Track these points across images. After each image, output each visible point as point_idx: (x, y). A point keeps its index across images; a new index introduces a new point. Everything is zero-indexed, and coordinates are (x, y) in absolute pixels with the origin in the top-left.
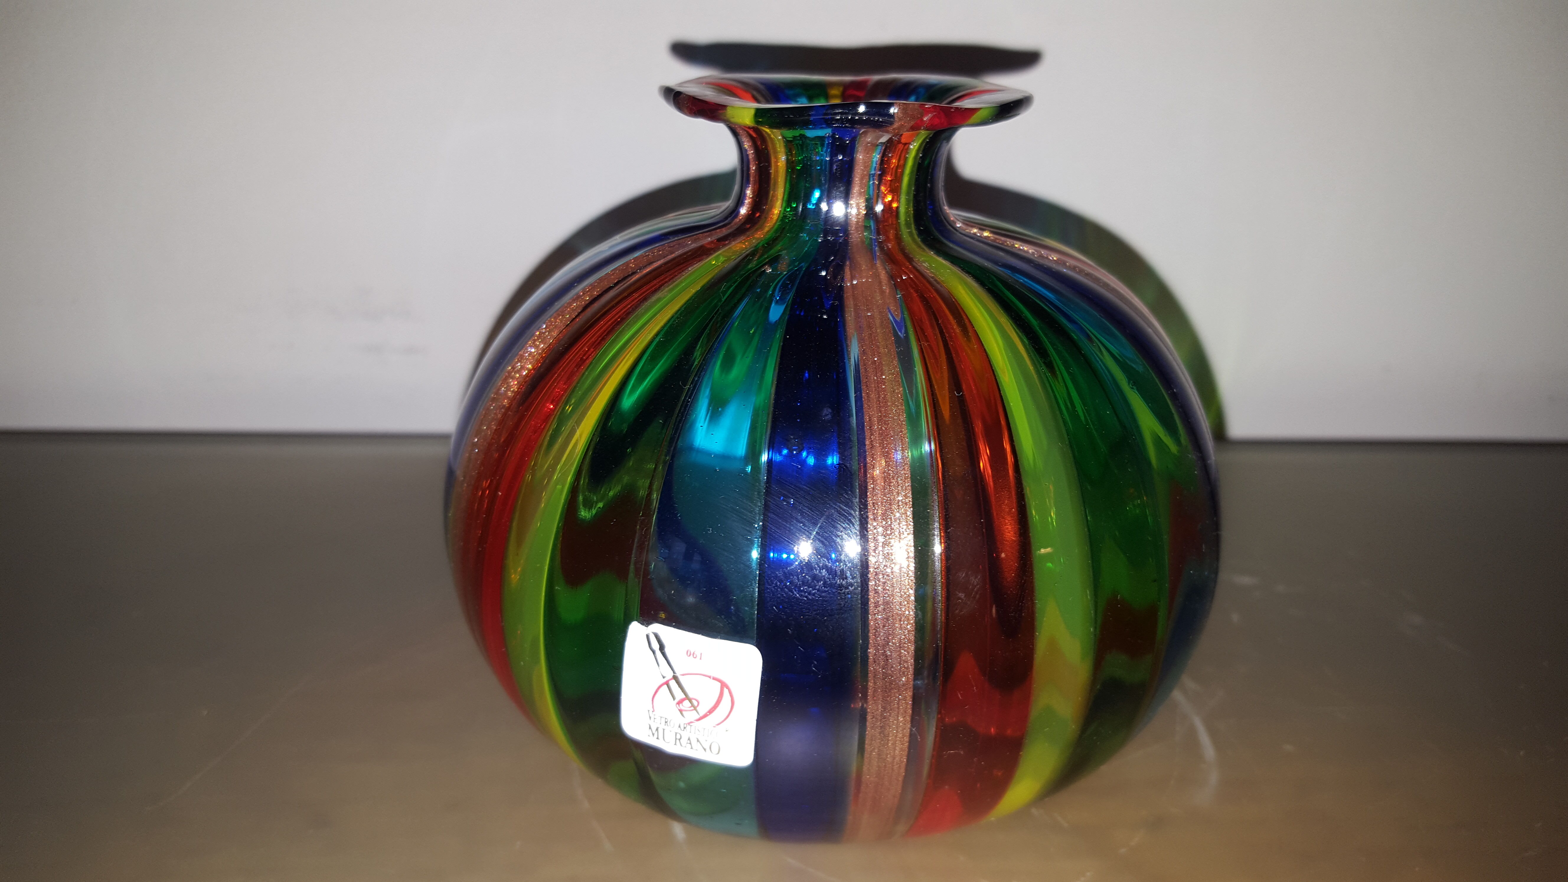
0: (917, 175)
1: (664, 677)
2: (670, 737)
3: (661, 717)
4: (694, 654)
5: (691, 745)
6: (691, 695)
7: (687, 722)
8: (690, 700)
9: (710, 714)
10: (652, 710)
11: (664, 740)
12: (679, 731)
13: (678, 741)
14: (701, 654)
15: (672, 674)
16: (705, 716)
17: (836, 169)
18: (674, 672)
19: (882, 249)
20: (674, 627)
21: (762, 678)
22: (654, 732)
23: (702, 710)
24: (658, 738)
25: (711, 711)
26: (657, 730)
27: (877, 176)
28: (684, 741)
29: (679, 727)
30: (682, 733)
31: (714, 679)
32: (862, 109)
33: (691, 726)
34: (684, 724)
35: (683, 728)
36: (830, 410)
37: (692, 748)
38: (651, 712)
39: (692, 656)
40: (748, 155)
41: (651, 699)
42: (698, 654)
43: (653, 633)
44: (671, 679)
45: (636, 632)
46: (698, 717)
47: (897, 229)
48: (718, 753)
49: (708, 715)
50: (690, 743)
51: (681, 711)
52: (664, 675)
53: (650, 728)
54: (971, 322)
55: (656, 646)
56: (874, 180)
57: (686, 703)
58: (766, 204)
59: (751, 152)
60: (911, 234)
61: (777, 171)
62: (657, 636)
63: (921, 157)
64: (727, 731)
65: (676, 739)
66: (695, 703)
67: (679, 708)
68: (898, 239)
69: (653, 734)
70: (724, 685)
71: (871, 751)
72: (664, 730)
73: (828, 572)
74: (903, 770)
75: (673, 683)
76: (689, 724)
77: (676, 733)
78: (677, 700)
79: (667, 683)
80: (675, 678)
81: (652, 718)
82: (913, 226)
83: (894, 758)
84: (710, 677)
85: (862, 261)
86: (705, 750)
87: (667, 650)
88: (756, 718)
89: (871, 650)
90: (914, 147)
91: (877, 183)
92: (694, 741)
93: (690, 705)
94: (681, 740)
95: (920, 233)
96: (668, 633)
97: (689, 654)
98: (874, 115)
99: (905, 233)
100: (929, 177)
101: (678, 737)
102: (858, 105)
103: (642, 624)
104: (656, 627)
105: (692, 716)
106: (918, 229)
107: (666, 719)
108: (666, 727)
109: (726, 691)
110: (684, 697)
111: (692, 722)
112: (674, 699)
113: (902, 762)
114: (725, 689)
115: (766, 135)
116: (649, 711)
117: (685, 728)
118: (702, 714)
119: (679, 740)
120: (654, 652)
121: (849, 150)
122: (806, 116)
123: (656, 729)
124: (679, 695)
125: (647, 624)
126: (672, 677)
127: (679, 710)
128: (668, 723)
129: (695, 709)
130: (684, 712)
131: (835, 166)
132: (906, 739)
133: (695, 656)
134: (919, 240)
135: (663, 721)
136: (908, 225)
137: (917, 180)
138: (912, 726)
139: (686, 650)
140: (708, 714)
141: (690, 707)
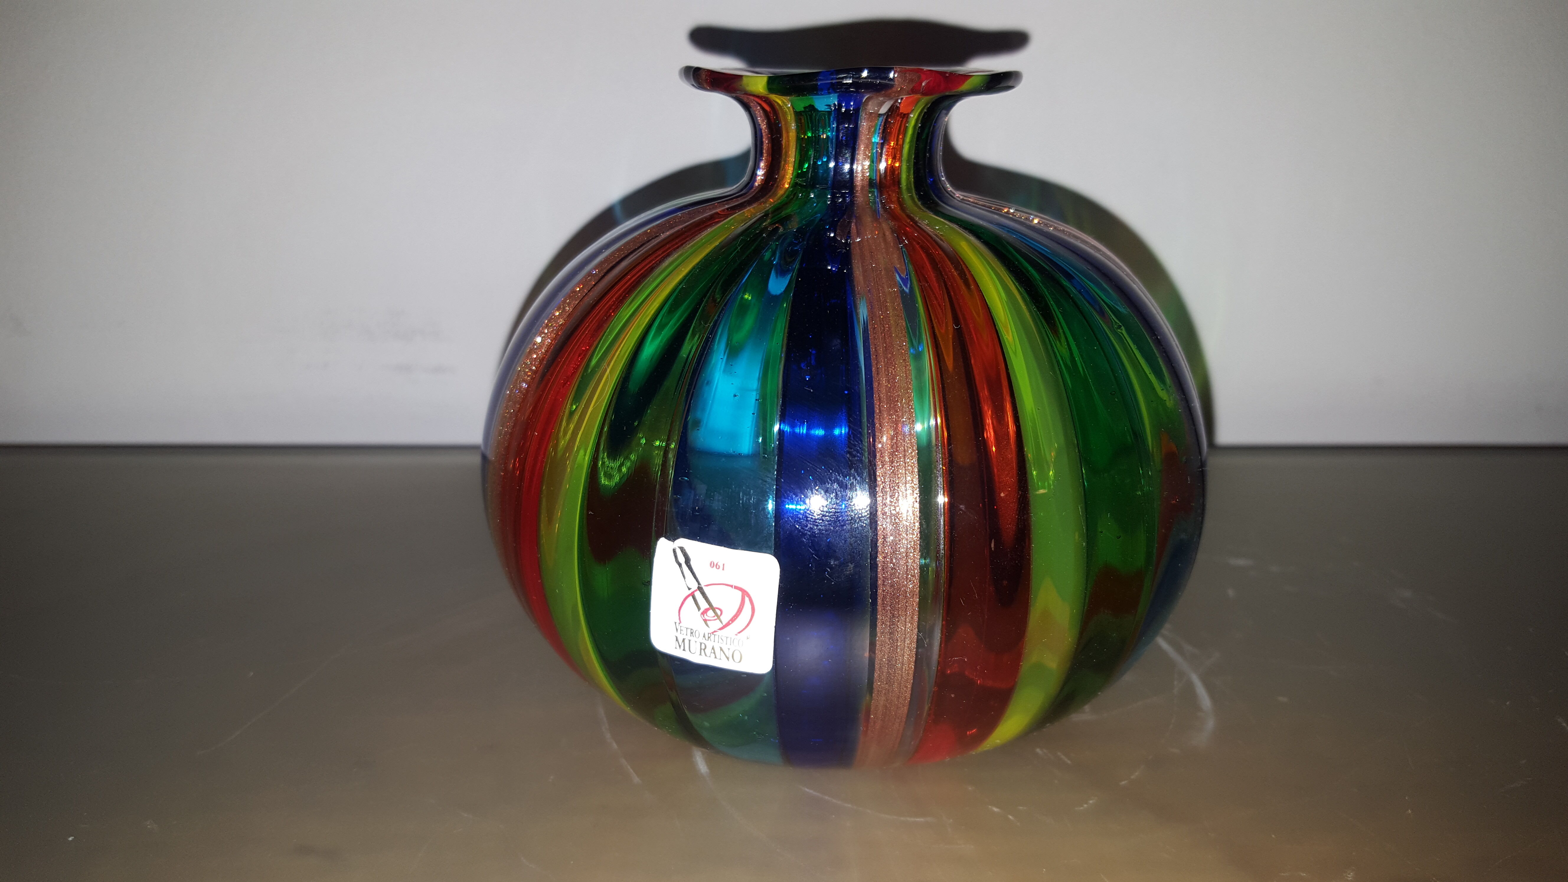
0: (916, 144)
1: (689, 589)
2: (695, 647)
3: (687, 628)
4: (717, 564)
5: (715, 654)
6: (715, 605)
7: (710, 632)
8: (714, 609)
9: (732, 623)
10: (679, 622)
11: (690, 651)
12: (704, 641)
13: (702, 651)
14: (724, 565)
15: (696, 585)
16: (728, 624)
17: (842, 137)
18: (699, 584)
19: (885, 210)
20: (698, 540)
21: (779, 585)
22: (680, 644)
23: (725, 618)
24: (684, 650)
25: (733, 619)
26: (684, 640)
27: (880, 145)
28: (708, 651)
29: (704, 637)
30: (707, 643)
31: (736, 588)
32: (865, 74)
33: (715, 635)
34: (708, 633)
35: (707, 638)
36: (839, 341)
37: (716, 658)
38: (677, 624)
39: (715, 567)
40: (761, 130)
41: (678, 611)
42: (721, 564)
43: (679, 547)
44: (696, 591)
45: (664, 548)
46: (721, 626)
47: (899, 192)
48: (740, 662)
49: (730, 624)
50: (714, 653)
51: (705, 621)
52: (690, 587)
53: (677, 640)
54: (967, 268)
55: (682, 559)
56: (877, 148)
57: (711, 613)
58: (778, 173)
59: (764, 126)
60: (912, 197)
61: (788, 141)
62: (682, 549)
63: (920, 127)
64: (747, 638)
65: (701, 649)
66: (719, 612)
67: (704, 618)
68: (901, 203)
69: (680, 646)
70: (745, 593)
71: (882, 657)
72: (690, 641)
73: (839, 485)
74: (911, 677)
75: (698, 595)
76: (713, 633)
77: (701, 644)
78: (701, 611)
79: (693, 595)
80: (700, 589)
81: (679, 631)
82: (913, 191)
83: (903, 664)
84: (732, 586)
85: (868, 219)
86: (728, 658)
87: (692, 563)
88: (775, 625)
89: (880, 558)
90: (913, 117)
91: (880, 151)
92: (717, 650)
93: (714, 615)
94: (706, 650)
95: (921, 198)
96: (693, 547)
97: (713, 565)
98: (876, 78)
99: (906, 196)
100: (928, 147)
101: (703, 647)
102: (862, 71)
103: (669, 540)
104: (682, 542)
105: (715, 625)
106: (918, 193)
107: (691, 629)
108: (691, 638)
109: (747, 599)
110: (708, 607)
111: (715, 631)
112: (699, 609)
113: (910, 668)
114: (746, 598)
115: (777, 107)
116: (675, 623)
117: (709, 637)
118: (725, 622)
119: (704, 650)
120: (680, 565)
121: (853, 117)
122: (814, 81)
123: (682, 640)
124: (704, 605)
125: (673, 540)
126: (697, 588)
127: (704, 620)
128: (694, 633)
129: (719, 617)
130: (708, 622)
131: (841, 133)
132: (914, 645)
133: (718, 567)
134: (919, 203)
135: (689, 631)
136: (909, 190)
137: (917, 149)
138: (919, 631)
139: (710, 562)
140: (731, 622)
141: (714, 617)
